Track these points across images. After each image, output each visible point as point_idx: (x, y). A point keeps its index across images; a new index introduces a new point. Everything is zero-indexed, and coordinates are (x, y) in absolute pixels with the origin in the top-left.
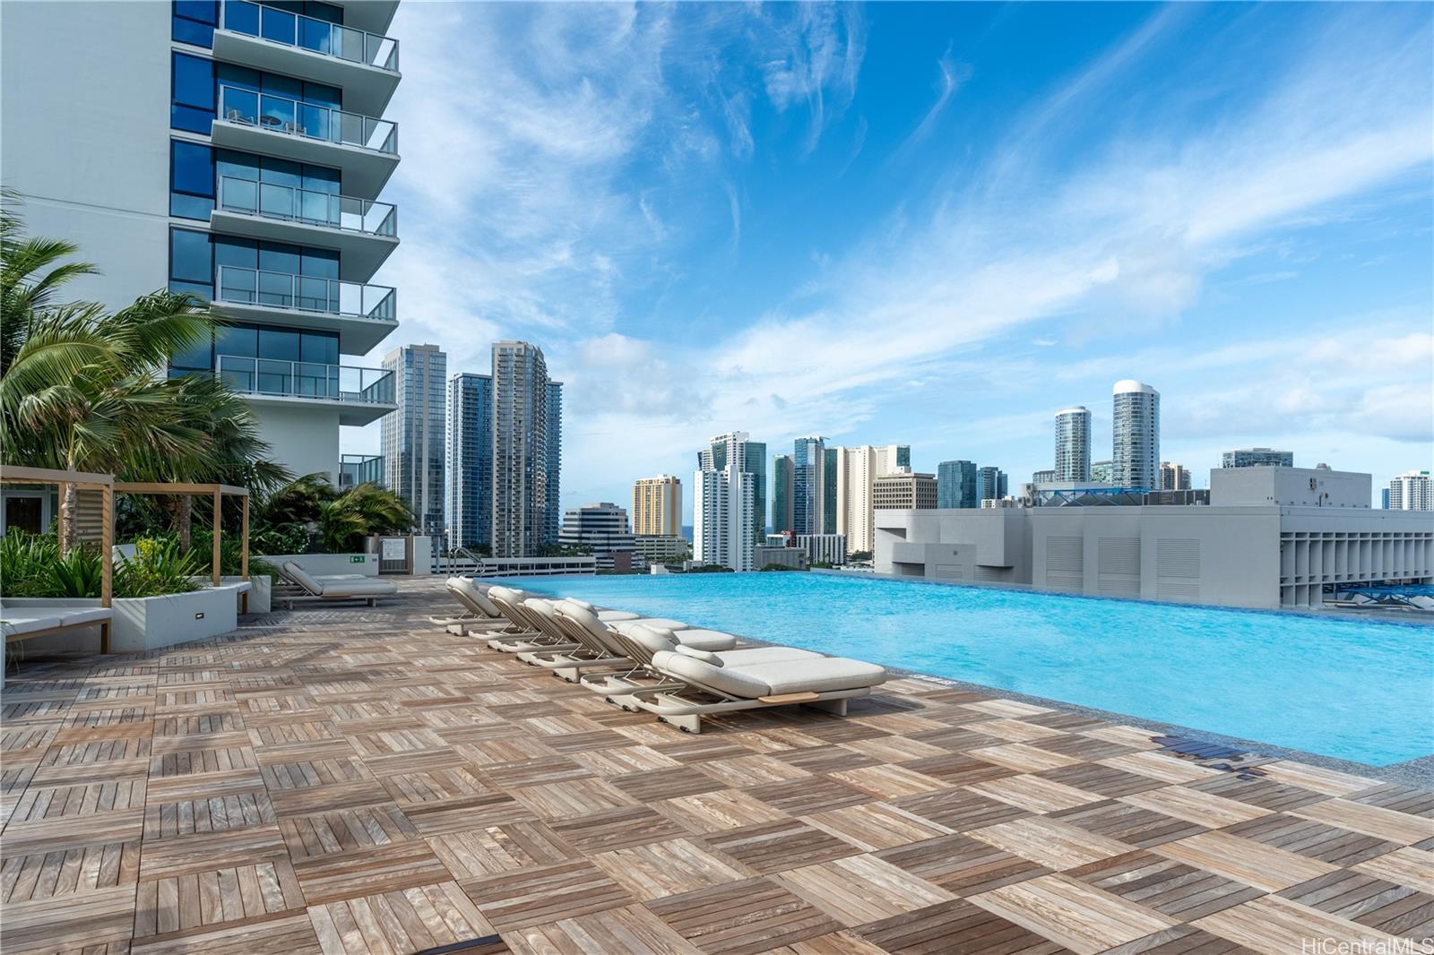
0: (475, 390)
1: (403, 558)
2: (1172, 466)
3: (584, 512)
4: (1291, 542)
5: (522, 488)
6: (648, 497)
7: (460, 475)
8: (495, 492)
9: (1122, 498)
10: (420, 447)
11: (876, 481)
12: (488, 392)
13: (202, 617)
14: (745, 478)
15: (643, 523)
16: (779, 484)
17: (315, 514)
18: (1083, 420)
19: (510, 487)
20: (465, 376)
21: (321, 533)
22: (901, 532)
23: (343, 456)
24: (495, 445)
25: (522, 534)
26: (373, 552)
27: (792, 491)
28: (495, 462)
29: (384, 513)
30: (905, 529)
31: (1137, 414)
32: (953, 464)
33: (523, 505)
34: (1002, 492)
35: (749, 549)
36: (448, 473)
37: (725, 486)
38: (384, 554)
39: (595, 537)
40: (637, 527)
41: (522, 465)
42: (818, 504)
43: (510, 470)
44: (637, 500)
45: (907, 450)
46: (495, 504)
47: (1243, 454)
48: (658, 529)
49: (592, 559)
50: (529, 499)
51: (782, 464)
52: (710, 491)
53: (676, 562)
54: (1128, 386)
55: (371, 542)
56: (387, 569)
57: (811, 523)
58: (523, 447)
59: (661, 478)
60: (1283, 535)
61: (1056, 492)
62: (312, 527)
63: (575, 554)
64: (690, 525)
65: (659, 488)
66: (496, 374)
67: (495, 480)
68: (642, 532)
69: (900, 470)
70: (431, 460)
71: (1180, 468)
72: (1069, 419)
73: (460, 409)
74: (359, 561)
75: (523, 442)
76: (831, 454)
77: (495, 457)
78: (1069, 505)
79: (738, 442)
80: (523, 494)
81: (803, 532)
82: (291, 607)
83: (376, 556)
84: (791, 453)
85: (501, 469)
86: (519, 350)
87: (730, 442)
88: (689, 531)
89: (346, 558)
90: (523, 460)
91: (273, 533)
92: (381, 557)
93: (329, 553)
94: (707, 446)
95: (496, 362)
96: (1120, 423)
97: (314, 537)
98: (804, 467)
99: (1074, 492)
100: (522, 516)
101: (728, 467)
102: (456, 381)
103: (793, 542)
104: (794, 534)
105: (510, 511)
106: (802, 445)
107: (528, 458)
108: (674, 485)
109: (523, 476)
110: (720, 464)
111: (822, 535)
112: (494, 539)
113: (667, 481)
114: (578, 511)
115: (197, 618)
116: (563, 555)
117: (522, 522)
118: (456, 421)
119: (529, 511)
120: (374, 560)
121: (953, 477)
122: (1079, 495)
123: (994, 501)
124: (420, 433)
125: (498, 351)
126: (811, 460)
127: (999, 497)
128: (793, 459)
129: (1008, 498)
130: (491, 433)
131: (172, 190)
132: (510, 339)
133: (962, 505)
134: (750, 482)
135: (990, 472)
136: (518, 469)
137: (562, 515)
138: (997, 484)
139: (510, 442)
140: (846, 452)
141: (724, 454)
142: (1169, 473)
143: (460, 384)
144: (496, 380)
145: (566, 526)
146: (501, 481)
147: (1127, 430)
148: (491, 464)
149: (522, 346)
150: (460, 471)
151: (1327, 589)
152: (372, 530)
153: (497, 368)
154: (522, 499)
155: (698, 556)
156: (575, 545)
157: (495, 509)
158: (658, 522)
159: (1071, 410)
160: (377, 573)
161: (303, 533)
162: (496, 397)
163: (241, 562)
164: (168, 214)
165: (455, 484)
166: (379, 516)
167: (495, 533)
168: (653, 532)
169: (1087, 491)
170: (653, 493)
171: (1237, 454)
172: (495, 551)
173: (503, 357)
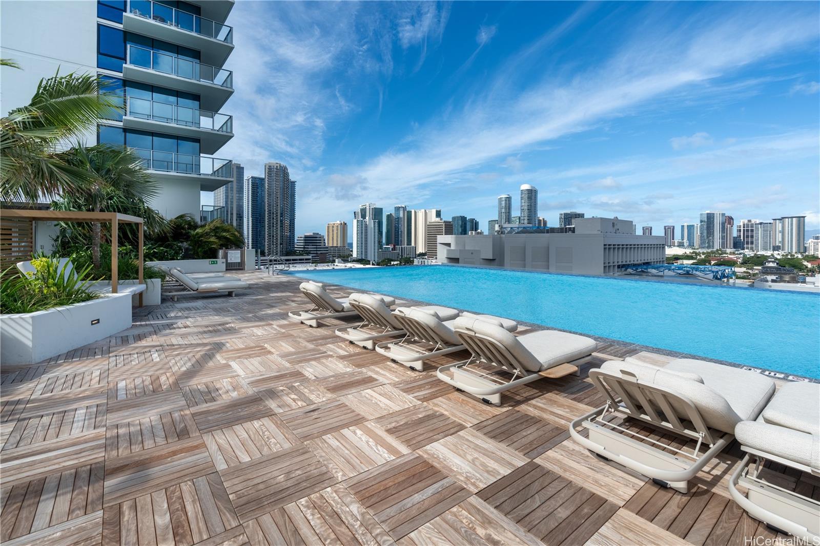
0: (257, 183)
1: (240, 261)
2: (541, 218)
3: (306, 237)
4: (608, 248)
5: (279, 226)
6: (333, 230)
7: (250, 221)
8: (266, 228)
9: (525, 231)
10: (232, 208)
11: (428, 223)
12: (263, 185)
13: (98, 322)
14: (374, 222)
15: (332, 241)
16: (388, 225)
17: (187, 237)
18: (509, 199)
19: (273, 226)
20: (252, 177)
21: (191, 247)
22: (449, 245)
23: (202, 206)
24: (266, 208)
25: (279, 246)
26: (222, 258)
27: (394, 228)
28: (266, 215)
29: (228, 236)
30: (450, 244)
31: (530, 198)
32: (457, 217)
33: (279, 234)
34: (476, 229)
35: (376, 252)
36: (245, 220)
37: (366, 226)
38: (229, 259)
39: (310, 248)
40: (328, 243)
41: (279, 216)
42: (404, 233)
43: (273, 218)
44: (328, 232)
45: (440, 211)
46: (266, 233)
47: (567, 214)
48: (337, 244)
49: (310, 257)
50: (282, 231)
51: (389, 217)
52: (360, 228)
53: (346, 258)
54: (526, 187)
55: (221, 252)
56: (230, 267)
57: (401, 241)
58: (279, 209)
59: (338, 222)
60: (605, 245)
61: (511, 228)
62: (185, 245)
63: (302, 255)
64: (351, 242)
65: (337, 226)
66: (267, 177)
67: (266, 223)
68: (331, 245)
69: (438, 219)
70: (237, 214)
71: (543, 219)
72: (504, 199)
73: (250, 192)
74: (214, 263)
75: (279, 206)
76: (409, 213)
77: (266, 213)
78: (516, 233)
79: (371, 207)
80: (279, 229)
81: (398, 245)
82: (176, 300)
83: (224, 260)
84: (393, 212)
85: (269, 218)
86: (277, 167)
87: (368, 208)
88: (351, 245)
89: (206, 262)
90: (279, 214)
91: (162, 248)
92: (227, 261)
93: (196, 259)
94: (358, 208)
95: (267, 172)
96: (523, 201)
97: (187, 249)
98: (398, 218)
99: (518, 228)
100: (279, 239)
101: (367, 218)
102: (248, 180)
103: (394, 249)
104: (394, 246)
105: (273, 236)
106: (397, 209)
107: (281, 214)
108: (344, 226)
109: (279, 221)
110: (364, 216)
111: (406, 246)
112: (266, 249)
113: (341, 224)
114: (303, 236)
115: (92, 324)
116: (297, 255)
117: (279, 241)
118: (248, 197)
119: (282, 236)
120: (223, 263)
121: (458, 223)
122: (520, 229)
123: (474, 232)
124: (232, 202)
125: (267, 167)
126: (401, 215)
127: (476, 230)
128: (394, 215)
129: (479, 231)
130: (265, 203)
131: (99, 53)
132: (273, 161)
133: (461, 234)
134: (376, 224)
135: (472, 220)
136: (277, 218)
137: (296, 238)
138: (475, 225)
139: (273, 206)
140: (415, 212)
141: (365, 212)
142: (540, 221)
143: (250, 181)
144: (267, 179)
145: (298, 244)
146: (269, 223)
147: (526, 204)
148: (265, 216)
149: (278, 165)
150: (250, 219)
151: (619, 267)
152: (221, 246)
153: (267, 174)
154: (279, 231)
155: (355, 255)
156: (302, 251)
157: (266, 236)
158: (337, 241)
159: (504, 196)
160: (225, 270)
161: (180, 249)
162: (267, 187)
163: (138, 269)
164: (96, 66)
165: (248, 224)
166: (225, 238)
167: (266, 246)
168: (335, 245)
169: (524, 228)
170: (335, 229)
171: (565, 214)
172: (267, 254)
173: (270, 169)
